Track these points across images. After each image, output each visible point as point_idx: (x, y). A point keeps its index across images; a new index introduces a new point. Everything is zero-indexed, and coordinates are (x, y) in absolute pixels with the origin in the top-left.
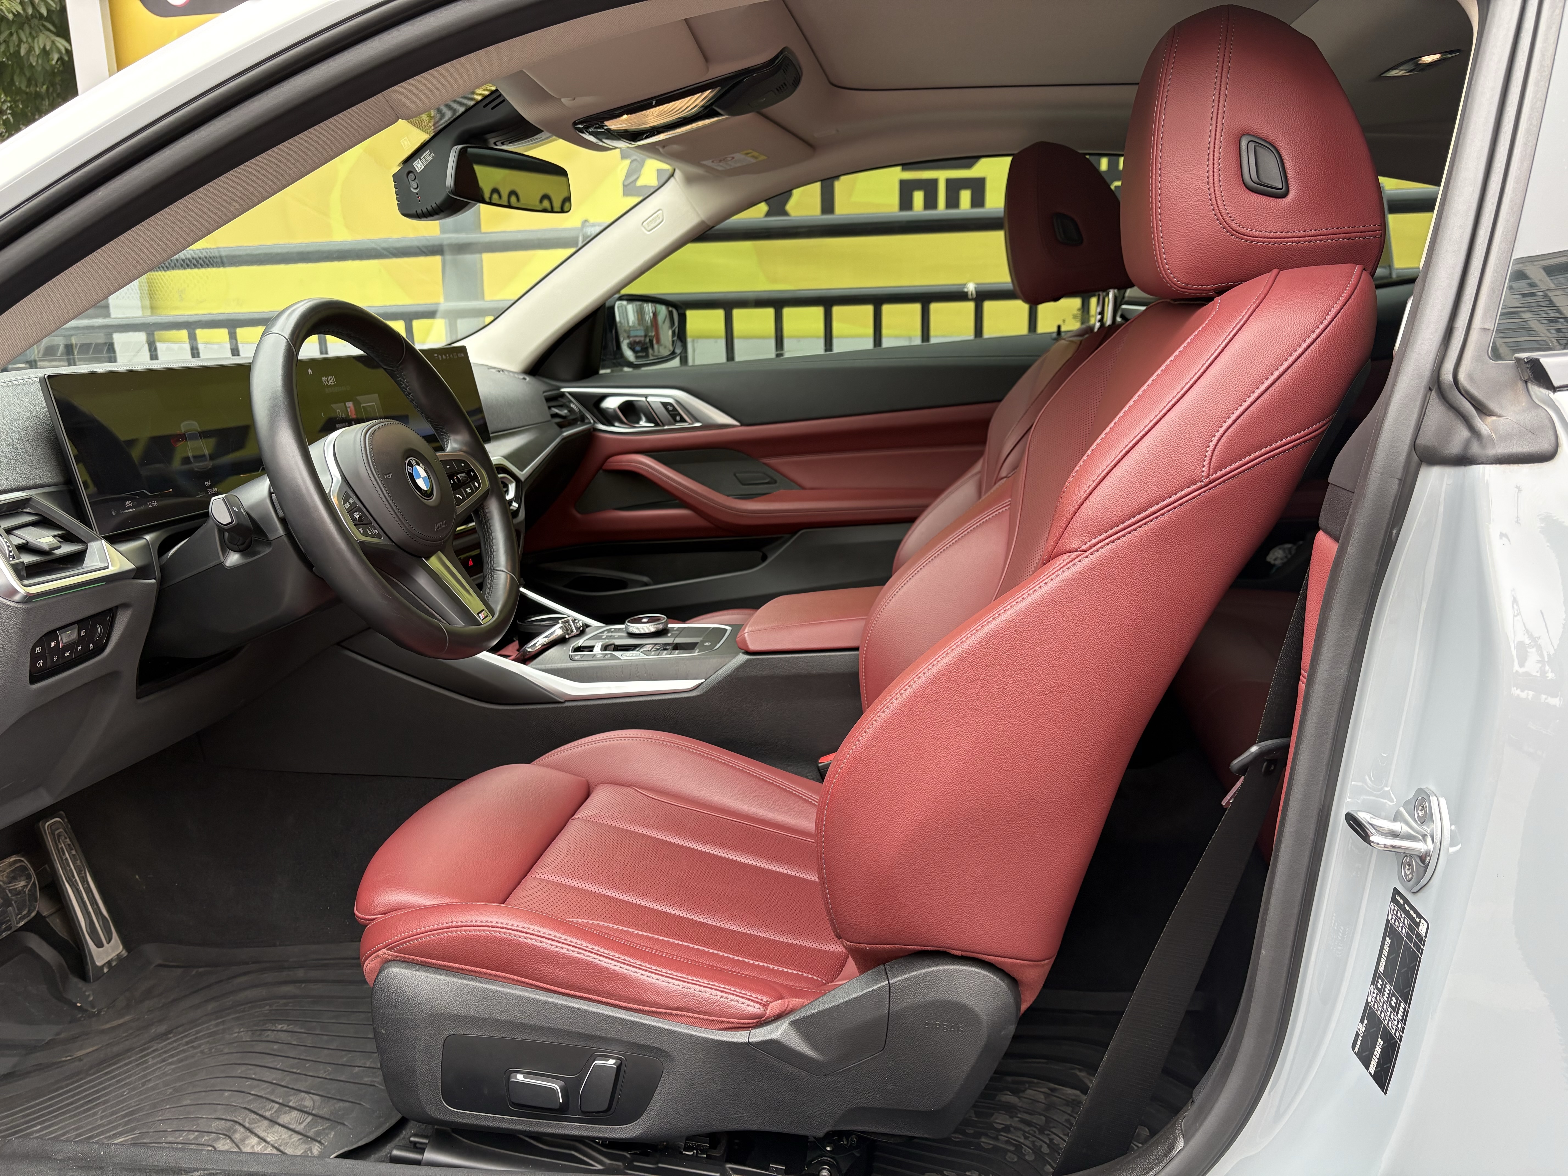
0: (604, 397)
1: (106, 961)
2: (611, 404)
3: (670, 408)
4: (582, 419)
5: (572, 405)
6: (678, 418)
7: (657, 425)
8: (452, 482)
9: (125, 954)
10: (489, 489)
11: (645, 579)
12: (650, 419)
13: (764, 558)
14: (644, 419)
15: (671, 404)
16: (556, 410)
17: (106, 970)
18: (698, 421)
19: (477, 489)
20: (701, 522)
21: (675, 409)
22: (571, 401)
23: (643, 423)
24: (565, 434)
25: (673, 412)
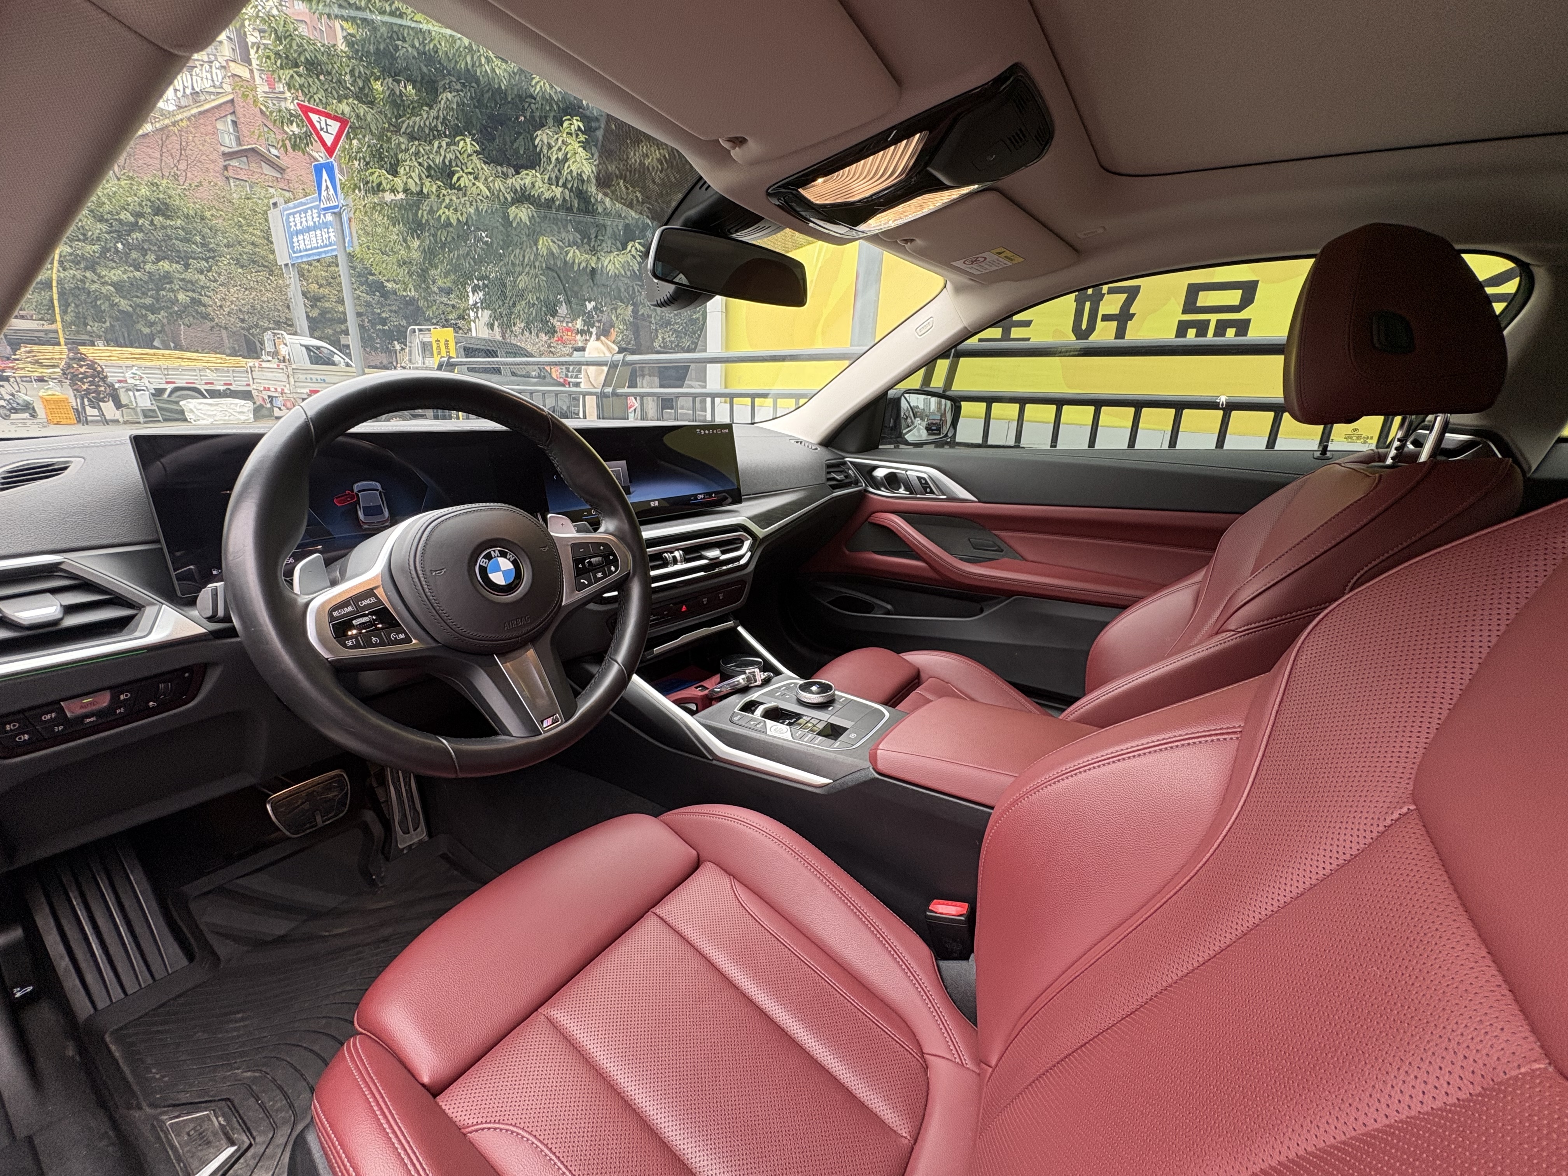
0: (875, 468)
1: (408, 844)
2: (880, 473)
3: (923, 482)
4: (856, 483)
5: (850, 472)
6: (928, 490)
7: (911, 493)
8: (580, 566)
9: (427, 839)
10: (629, 574)
11: (889, 607)
12: (906, 489)
13: (982, 611)
14: (903, 488)
15: (924, 479)
16: (834, 475)
17: (405, 852)
18: (944, 494)
19: (611, 573)
20: (932, 574)
21: (926, 483)
22: (849, 468)
23: (902, 490)
24: (834, 495)
25: (925, 486)
